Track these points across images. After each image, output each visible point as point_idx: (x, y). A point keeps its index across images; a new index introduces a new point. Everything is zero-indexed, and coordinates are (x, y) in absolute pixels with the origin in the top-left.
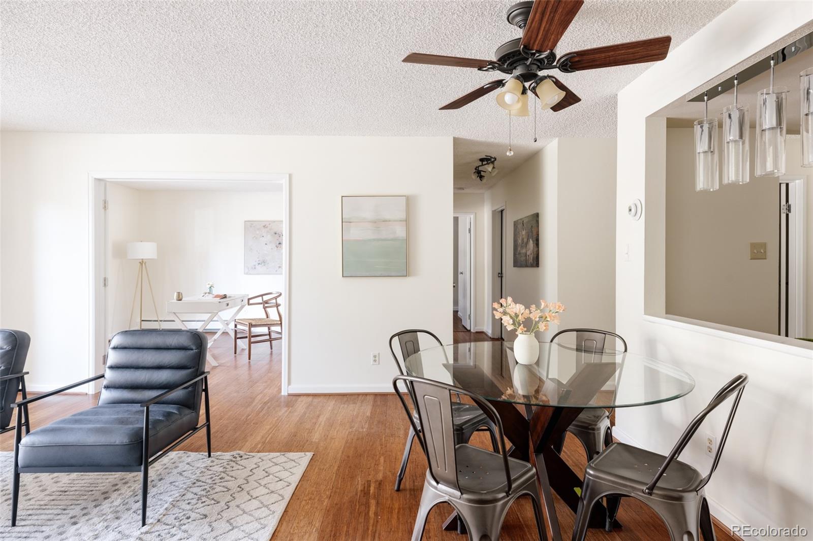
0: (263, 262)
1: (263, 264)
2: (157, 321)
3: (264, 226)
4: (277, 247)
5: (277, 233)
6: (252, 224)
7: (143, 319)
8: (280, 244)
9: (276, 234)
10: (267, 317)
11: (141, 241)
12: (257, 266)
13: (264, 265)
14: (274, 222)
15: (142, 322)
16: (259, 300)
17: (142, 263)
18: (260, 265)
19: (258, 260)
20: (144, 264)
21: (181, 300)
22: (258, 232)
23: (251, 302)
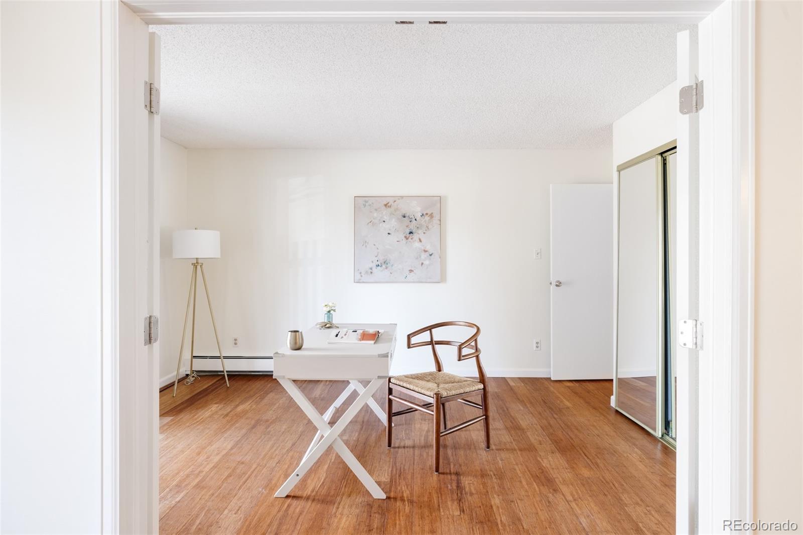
0: (384, 264)
1: (384, 266)
2: (218, 358)
3: (386, 205)
4: (407, 238)
5: (407, 215)
6: (366, 202)
7: (194, 355)
8: (411, 233)
9: (404, 217)
10: (439, 369)
11: (196, 229)
12: (374, 270)
13: (387, 268)
14: (402, 197)
15: (194, 360)
16: (425, 337)
17: (197, 264)
18: (379, 268)
19: (377, 259)
20: (199, 267)
21: (299, 349)
22: (375, 215)
23: (414, 340)
